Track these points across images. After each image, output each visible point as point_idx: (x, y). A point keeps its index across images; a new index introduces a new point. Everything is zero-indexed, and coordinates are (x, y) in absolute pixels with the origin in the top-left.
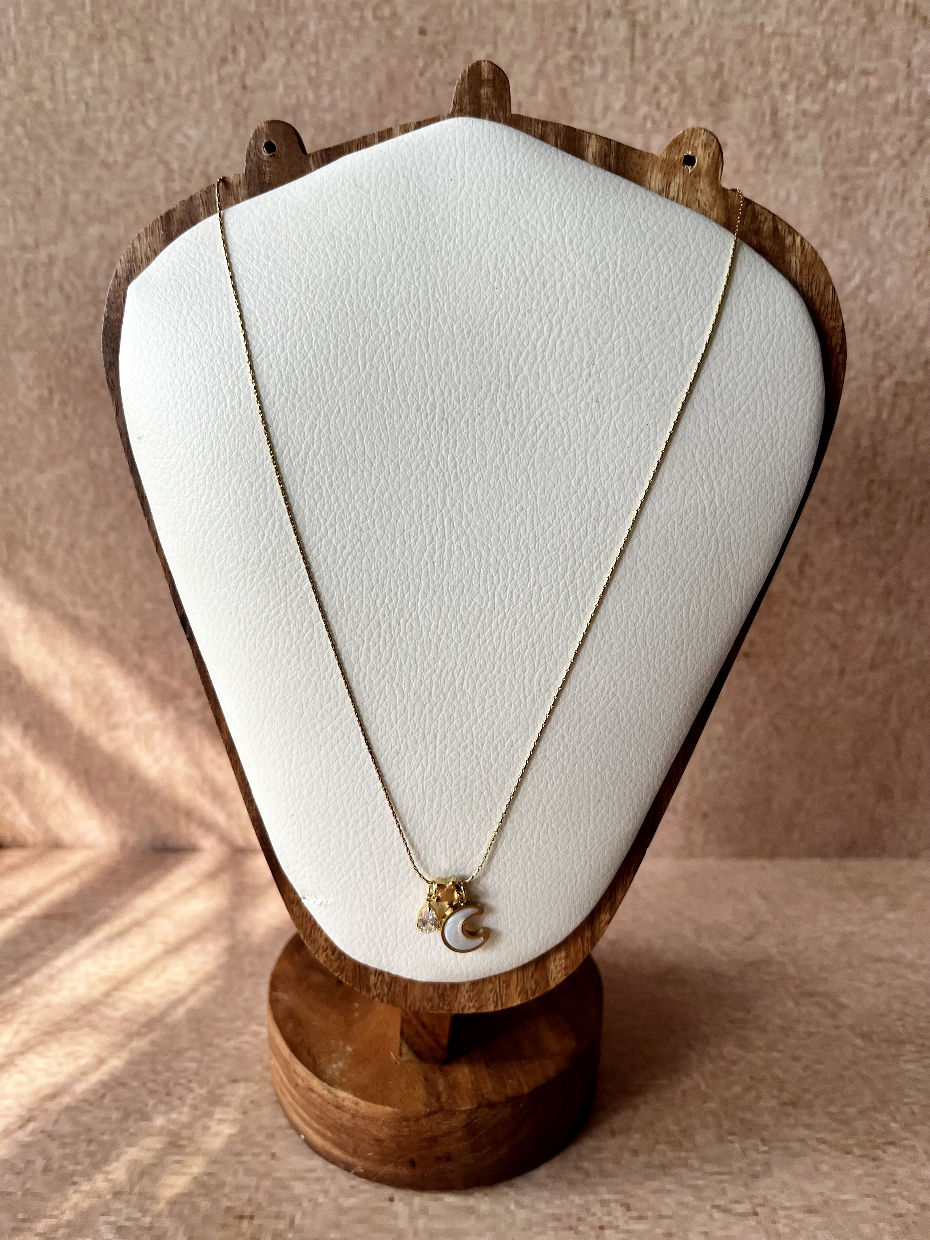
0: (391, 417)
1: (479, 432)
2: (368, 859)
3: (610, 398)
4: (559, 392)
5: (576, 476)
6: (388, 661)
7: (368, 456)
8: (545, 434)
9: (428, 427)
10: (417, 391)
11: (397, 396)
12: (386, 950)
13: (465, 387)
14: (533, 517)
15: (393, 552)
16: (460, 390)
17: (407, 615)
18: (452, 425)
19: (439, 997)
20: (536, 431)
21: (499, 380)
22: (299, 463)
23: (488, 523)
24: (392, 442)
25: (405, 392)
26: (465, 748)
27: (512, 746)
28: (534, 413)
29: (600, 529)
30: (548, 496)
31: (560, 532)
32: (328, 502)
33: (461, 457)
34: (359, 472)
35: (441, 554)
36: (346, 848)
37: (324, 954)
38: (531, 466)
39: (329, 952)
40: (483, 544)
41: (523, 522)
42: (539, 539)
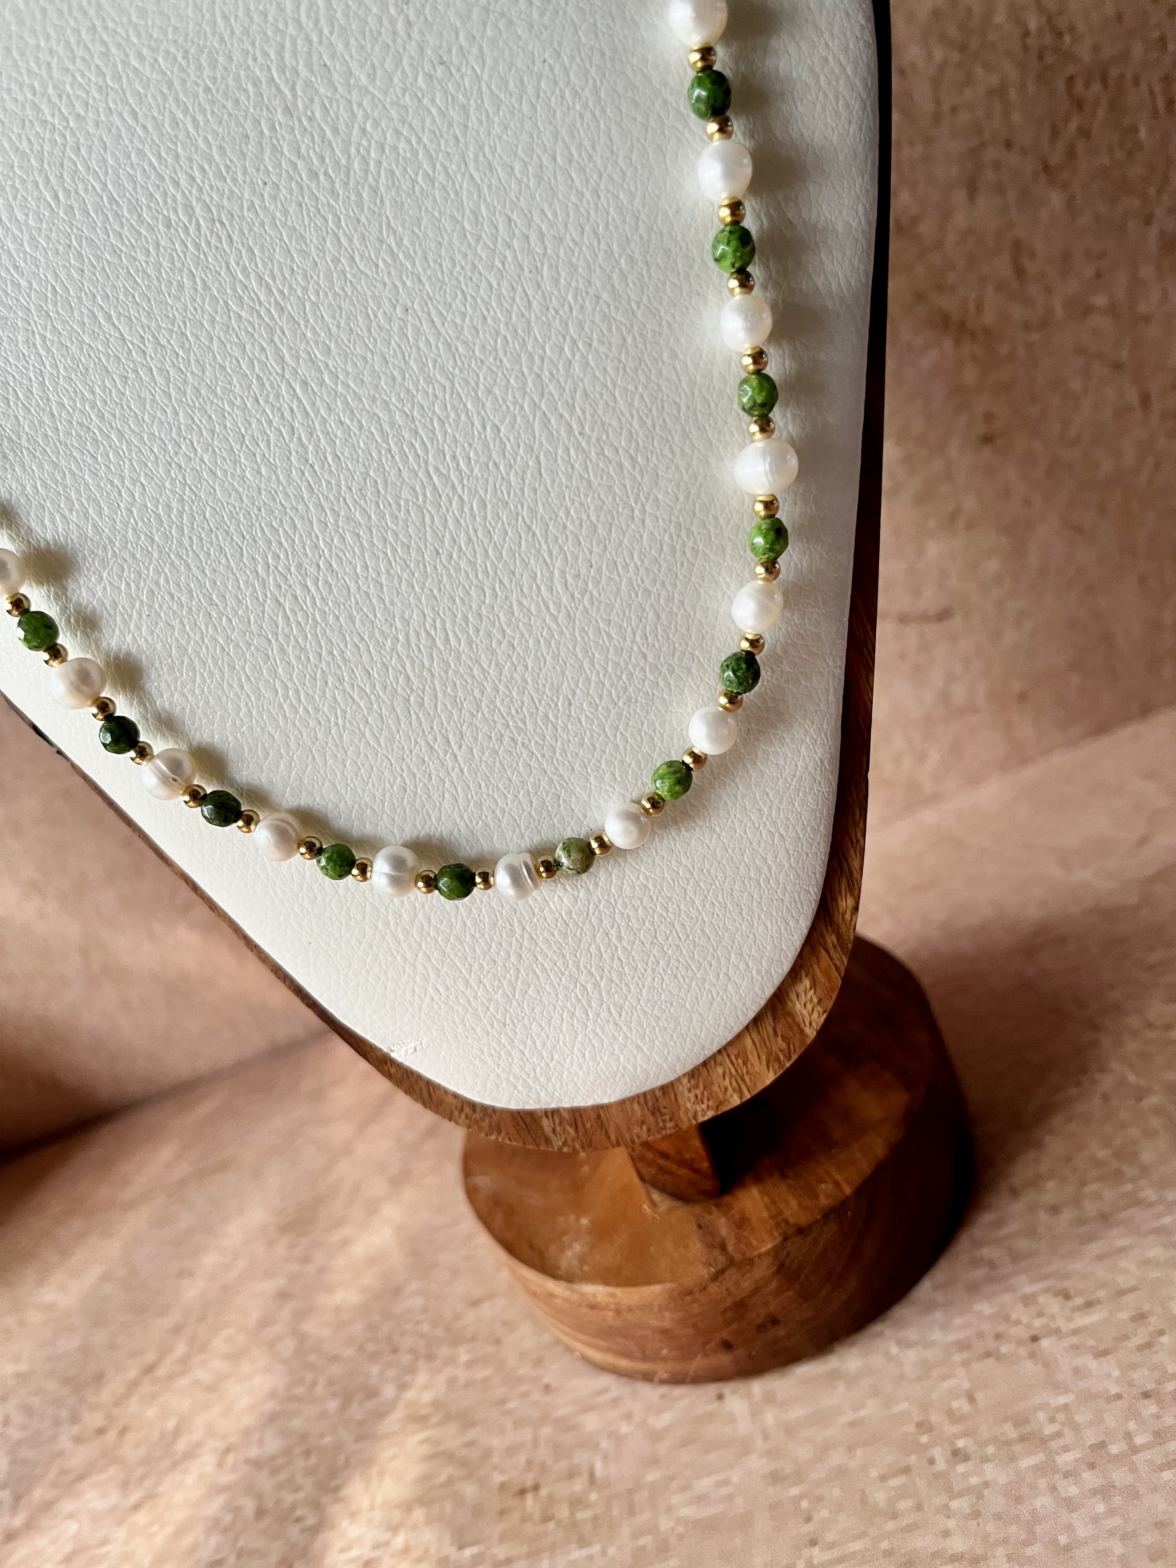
0: (135, 259)
1: (278, 214)
2: (443, 963)
3: (461, 47)
4: (372, 78)
5: (467, 211)
6: (320, 655)
7: (133, 344)
8: (385, 164)
9: (198, 247)
10: (152, 195)
11: (127, 220)
12: (535, 1078)
13: (221, 148)
14: (429, 314)
15: (243, 478)
16: (217, 158)
17: (312, 570)
18: (231, 225)
19: (653, 1114)
20: (367, 164)
21: (268, 109)
22: (38, 405)
23: (364, 358)
24: (155, 300)
25: (135, 207)
26: (500, 739)
27: (570, 704)
28: (350, 137)
29: (547, 285)
30: (437, 267)
31: (485, 319)
32: (110, 447)
33: (272, 271)
34: (131, 375)
35: (317, 447)
36: (405, 958)
37: (463, 1116)
38: (388, 231)
39: (467, 1110)
40: (374, 399)
41: (418, 331)
42: (457, 349)
